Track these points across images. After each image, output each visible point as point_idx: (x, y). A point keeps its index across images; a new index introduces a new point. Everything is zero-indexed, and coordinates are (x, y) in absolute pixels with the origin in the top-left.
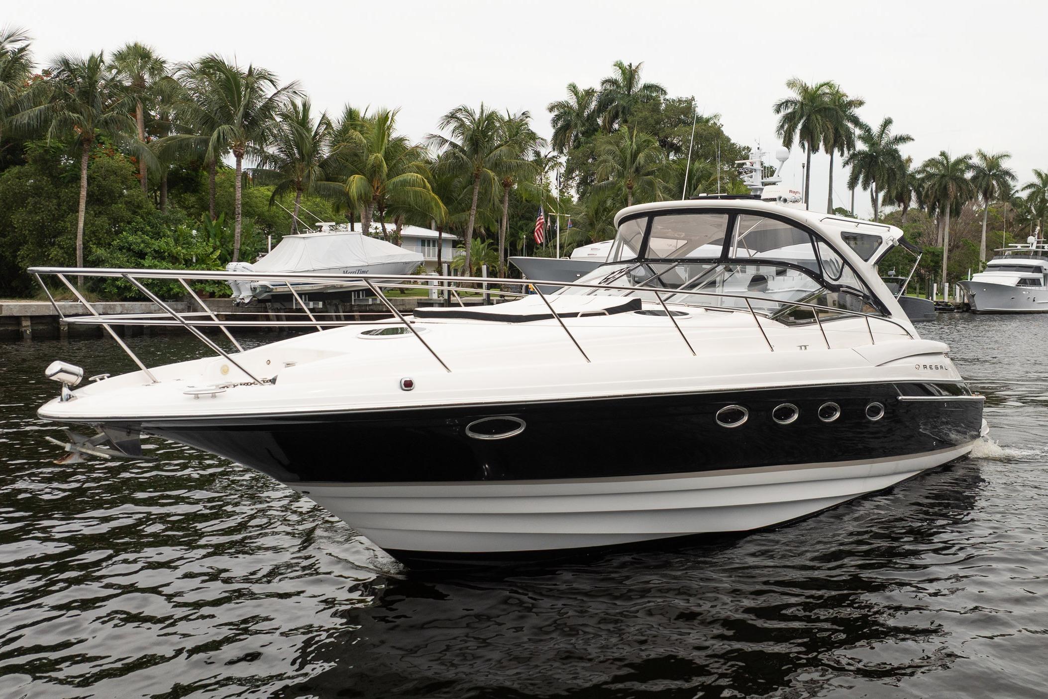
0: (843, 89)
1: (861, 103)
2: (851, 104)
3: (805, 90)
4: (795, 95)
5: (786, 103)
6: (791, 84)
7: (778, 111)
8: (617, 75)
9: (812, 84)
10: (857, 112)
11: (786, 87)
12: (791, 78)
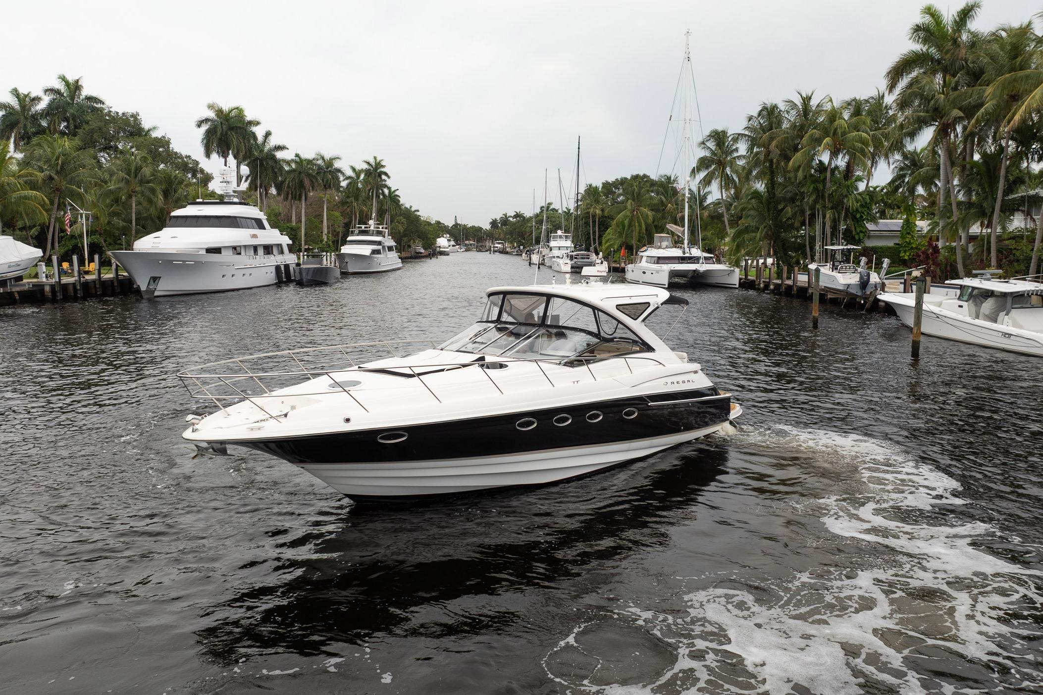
0: (246, 113)
1: (258, 123)
2: (250, 123)
3: (219, 112)
4: (211, 115)
5: (207, 120)
6: (211, 107)
7: (199, 126)
8: (60, 86)
9: (226, 108)
10: (254, 129)
11: (207, 108)
12: (211, 102)
